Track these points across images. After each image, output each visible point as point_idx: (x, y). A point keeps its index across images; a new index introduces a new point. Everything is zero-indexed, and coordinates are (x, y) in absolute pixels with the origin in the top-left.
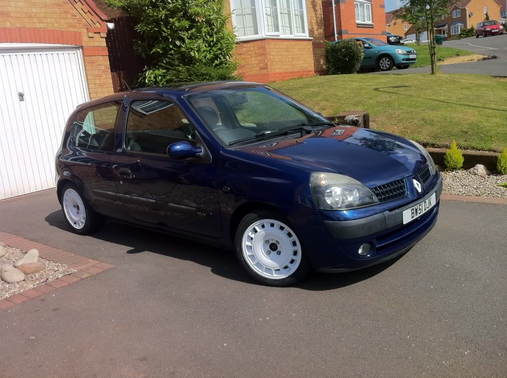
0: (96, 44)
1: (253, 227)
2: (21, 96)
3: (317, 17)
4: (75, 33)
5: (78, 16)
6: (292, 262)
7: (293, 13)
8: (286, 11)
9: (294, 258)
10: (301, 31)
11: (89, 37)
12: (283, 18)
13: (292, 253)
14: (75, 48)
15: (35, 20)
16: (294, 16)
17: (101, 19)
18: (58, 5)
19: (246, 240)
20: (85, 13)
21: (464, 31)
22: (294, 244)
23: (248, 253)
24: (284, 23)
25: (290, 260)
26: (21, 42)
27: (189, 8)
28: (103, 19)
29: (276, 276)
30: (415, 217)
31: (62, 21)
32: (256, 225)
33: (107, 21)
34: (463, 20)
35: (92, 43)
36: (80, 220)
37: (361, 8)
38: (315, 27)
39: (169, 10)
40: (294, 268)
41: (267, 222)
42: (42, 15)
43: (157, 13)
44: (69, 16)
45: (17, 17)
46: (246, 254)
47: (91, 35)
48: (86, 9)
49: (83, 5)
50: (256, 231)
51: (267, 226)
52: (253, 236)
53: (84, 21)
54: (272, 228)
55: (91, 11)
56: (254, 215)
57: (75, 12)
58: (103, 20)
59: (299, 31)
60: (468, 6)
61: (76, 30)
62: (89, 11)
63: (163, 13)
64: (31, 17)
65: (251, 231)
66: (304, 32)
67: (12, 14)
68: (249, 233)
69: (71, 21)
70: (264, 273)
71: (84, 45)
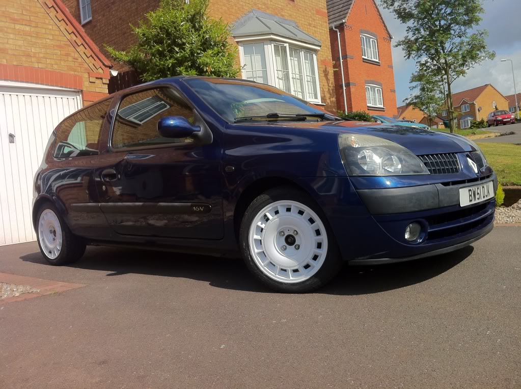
0: (98, 90)
1: (263, 214)
2: (12, 137)
3: (329, 86)
4: (75, 76)
5: (80, 60)
6: (315, 258)
7: (305, 79)
8: (298, 76)
9: (318, 251)
10: (314, 97)
11: (90, 82)
12: (295, 83)
13: (315, 245)
14: (74, 92)
15: (34, 60)
16: (306, 83)
17: (104, 64)
18: (59, 47)
19: (255, 232)
20: (88, 58)
21: (474, 123)
22: (318, 232)
23: (256, 251)
24: (296, 88)
25: (312, 256)
26: (17, 81)
27: (198, 58)
28: (106, 64)
29: (292, 279)
30: (473, 202)
31: (62, 63)
32: (267, 211)
33: (110, 68)
34: (472, 113)
35: (92, 89)
36: (56, 247)
37: (373, 92)
38: (328, 96)
39: (176, 59)
40: (317, 266)
41: (281, 204)
42: (41, 55)
43: (164, 62)
44: (70, 59)
45: (14, 55)
46: (254, 251)
47: (92, 80)
48: (89, 52)
49: (86, 49)
50: (268, 220)
51: (282, 211)
52: (263, 226)
53: (86, 66)
54: (288, 213)
55: (93, 55)
56: (264, 197)
57: (77, 55)
58: (106, 66)
59: (311, 97)
60: (476, 100)
61: (77, 74)
62: (91, 56)
63: (170, 62)
64: (29, 56)
65: (261, 220)
66: (316, 98)
67: (10, 52)
68: (257, 222)
69: (72, 64)
70: (277, 276)
71: (84, 89)
